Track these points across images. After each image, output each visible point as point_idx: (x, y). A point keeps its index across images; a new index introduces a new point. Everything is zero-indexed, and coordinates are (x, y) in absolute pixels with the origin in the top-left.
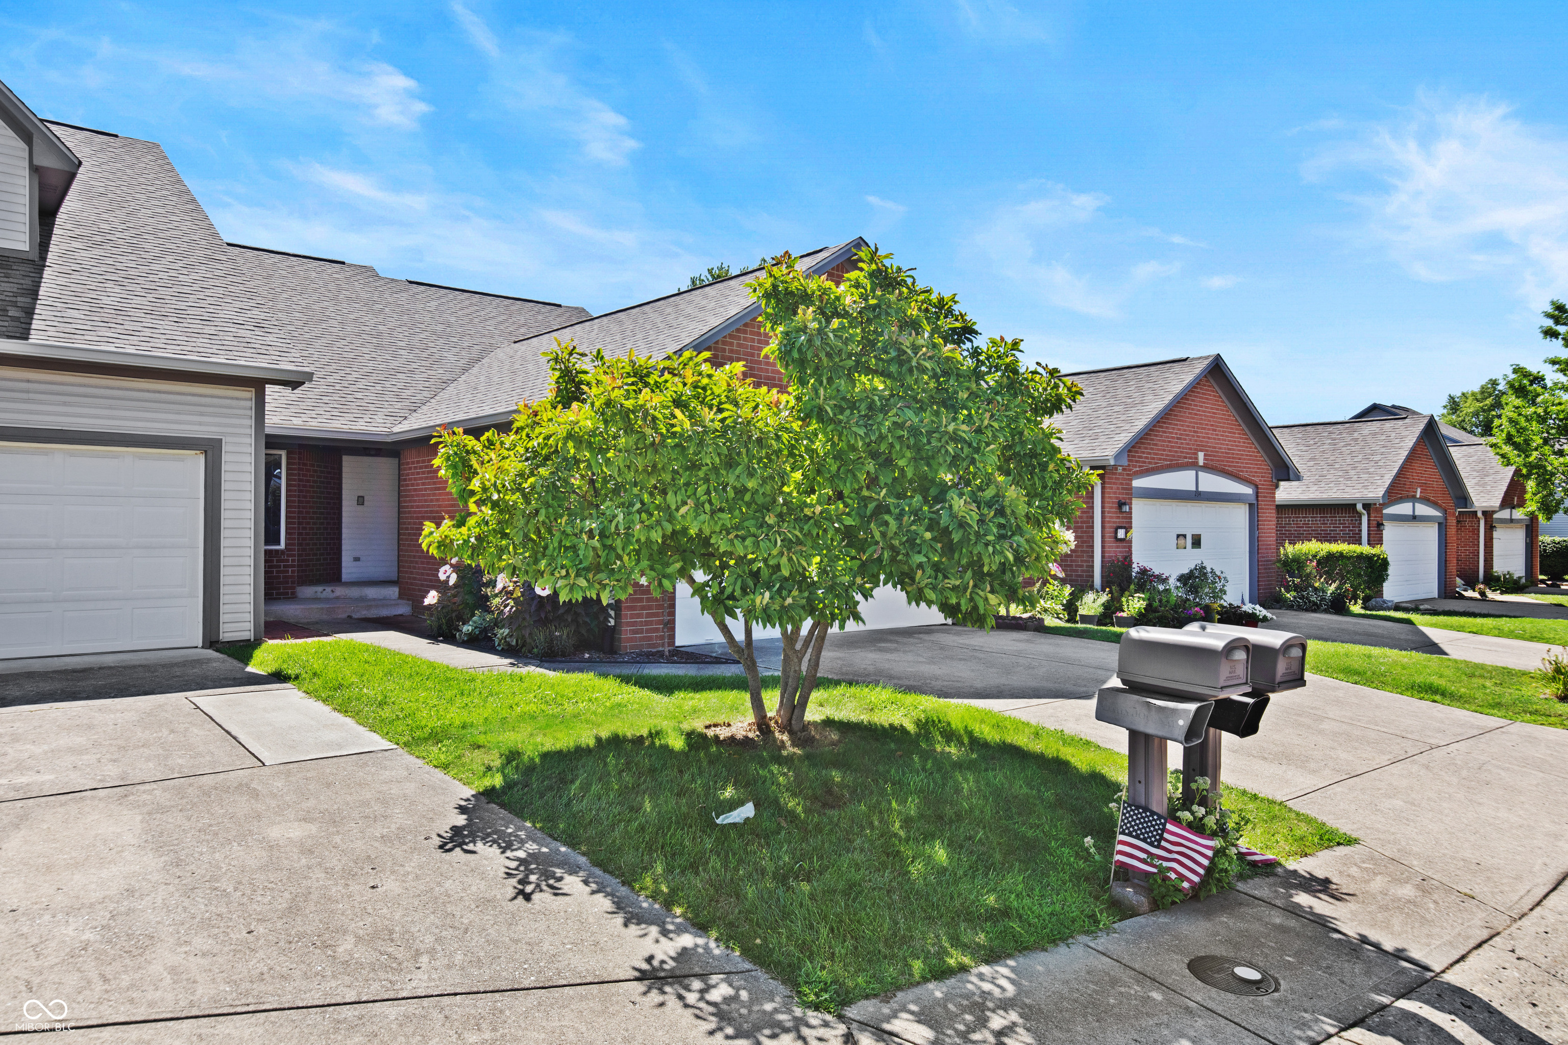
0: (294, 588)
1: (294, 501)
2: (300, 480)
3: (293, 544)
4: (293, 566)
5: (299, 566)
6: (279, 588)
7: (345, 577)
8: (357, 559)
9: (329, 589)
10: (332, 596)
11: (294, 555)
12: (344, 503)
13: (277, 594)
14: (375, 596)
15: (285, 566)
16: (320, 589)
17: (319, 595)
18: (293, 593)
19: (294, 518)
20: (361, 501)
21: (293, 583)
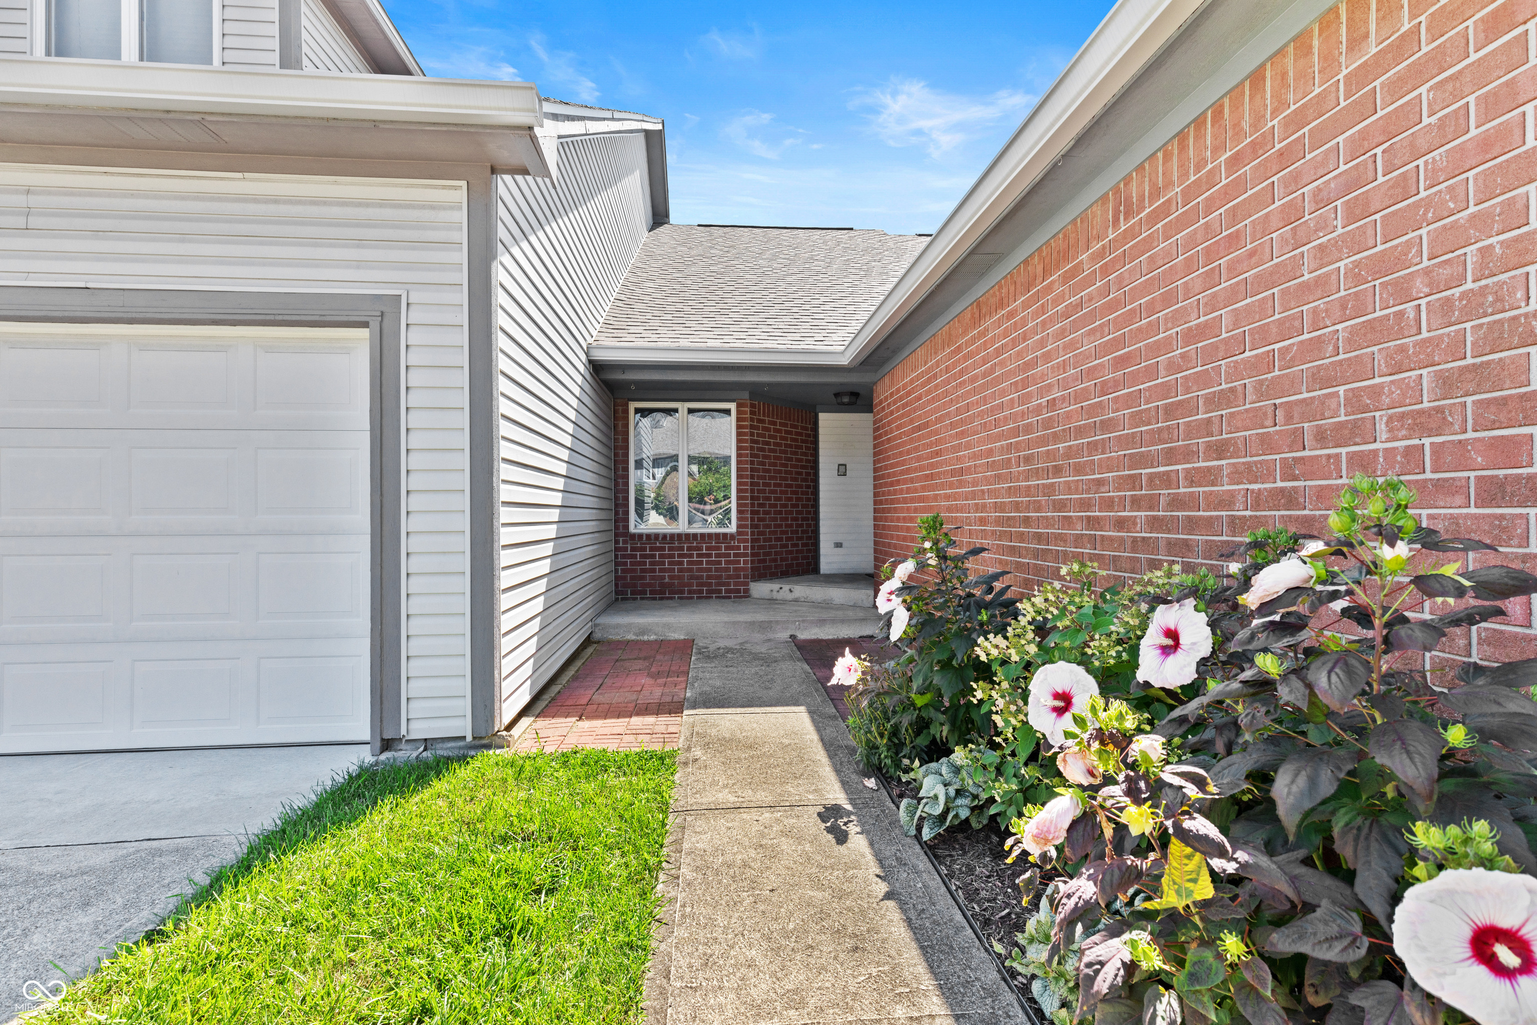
0: (747, 584)
1: (746, 469)
2: (753, 441)
3: (746, 526)
4: (745, 555)
5: (753, 555)
6: (729, 584)
7: (825, 566)
8: (839, 545)
9: (786, 587)
10: (790, 596)
11: (746, 541)
12: (822, 474)
13: (727, 591)
14: (842, 601)
15: (735, 555)
16: (775, 586)
17: (775, 595)
18: (747, 591)
19: (746, 491)
20: (842, 470)
21: (746, 577)
